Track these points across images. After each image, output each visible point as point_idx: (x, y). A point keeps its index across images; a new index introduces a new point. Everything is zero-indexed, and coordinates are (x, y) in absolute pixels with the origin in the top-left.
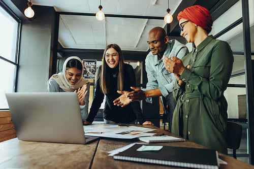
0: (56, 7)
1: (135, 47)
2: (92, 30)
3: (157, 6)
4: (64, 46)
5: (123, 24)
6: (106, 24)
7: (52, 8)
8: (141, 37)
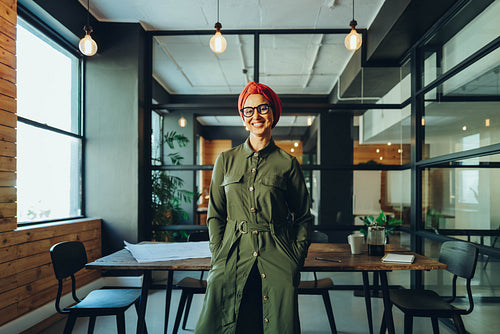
0: (144, 23)
1: (305, 86)
2: (218, 59)
3: (338, 8)
4: (171, 90)
5: (274, 46)
6: (242, 48)
7: (137, 25)
8: (314, 68)
